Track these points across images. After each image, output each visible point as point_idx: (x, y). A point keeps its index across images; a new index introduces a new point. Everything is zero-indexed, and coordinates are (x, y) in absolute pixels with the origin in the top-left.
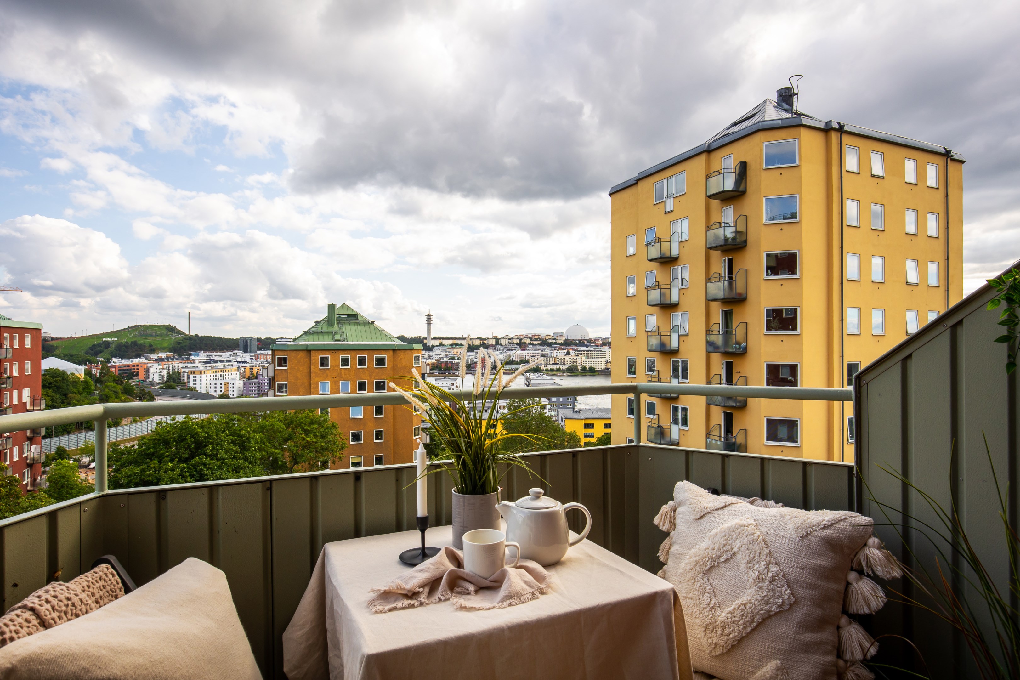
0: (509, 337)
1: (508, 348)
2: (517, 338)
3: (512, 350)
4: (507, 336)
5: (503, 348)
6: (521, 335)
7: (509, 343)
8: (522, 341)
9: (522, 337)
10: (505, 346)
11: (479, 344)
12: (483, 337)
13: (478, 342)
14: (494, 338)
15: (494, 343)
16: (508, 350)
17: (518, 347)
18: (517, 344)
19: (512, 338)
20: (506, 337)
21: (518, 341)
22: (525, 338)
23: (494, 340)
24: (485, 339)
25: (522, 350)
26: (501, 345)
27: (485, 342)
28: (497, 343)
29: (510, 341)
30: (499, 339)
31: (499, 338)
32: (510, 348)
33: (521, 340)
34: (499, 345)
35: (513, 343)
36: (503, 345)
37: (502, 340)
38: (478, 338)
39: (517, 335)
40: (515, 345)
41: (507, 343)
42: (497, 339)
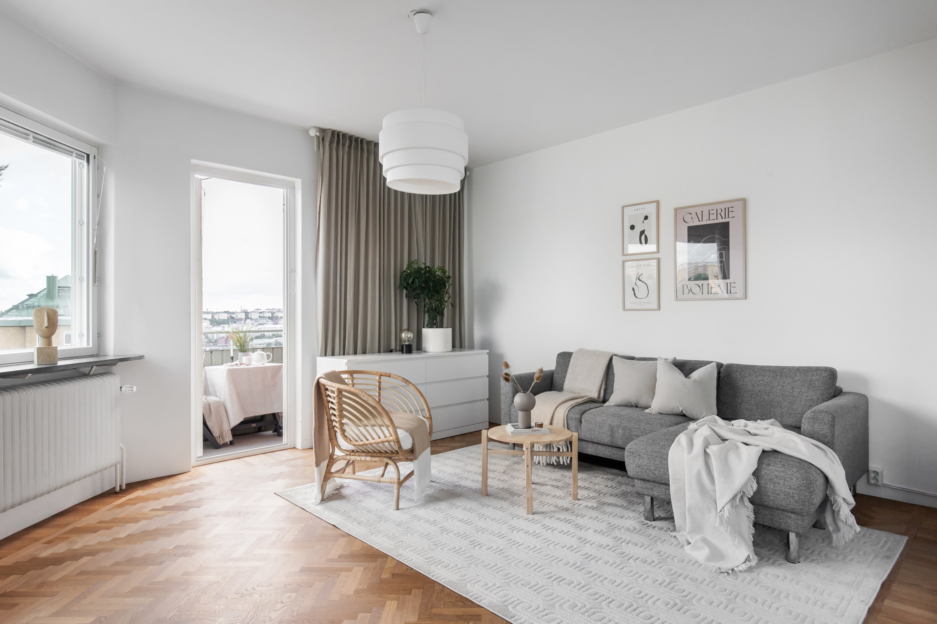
0: (260, 311)
1: (259, 322)
2: (269, 312)
3: (263, 324)
4: (258, 309)
5: (253, 322)
6: (273, 309)
7: (260, 317)
8: (274, 315)
9: (274, 311)
10: (256, 320)
11: (226, 318)
12: (231, 311)
13: (225, 316)
14: (244, 312)
15: (244, 317)
16: (259, 324)
17: (270, 321)
18: (269, 318)
19: (264, 312)
20: (257, 311)
21: (270, 315)
22: (278, 311)
23: (244, 314)
24: (234, 313)
25: (274, 324)
26: (251, 319)
27: (233, 315)
28: (247, 317)
29: (261, 315)
30: (249, 313)
31: (249, 311)
32: (261, 322)
33: (273, 313)
34: (249, 318)
35: (265, 317)
36: (253, 319)
37: (253, 314)
38: (225, 312)
39: (268, 309)
40: (267, 319)
41: (258, 317)
42: (247, 313)
